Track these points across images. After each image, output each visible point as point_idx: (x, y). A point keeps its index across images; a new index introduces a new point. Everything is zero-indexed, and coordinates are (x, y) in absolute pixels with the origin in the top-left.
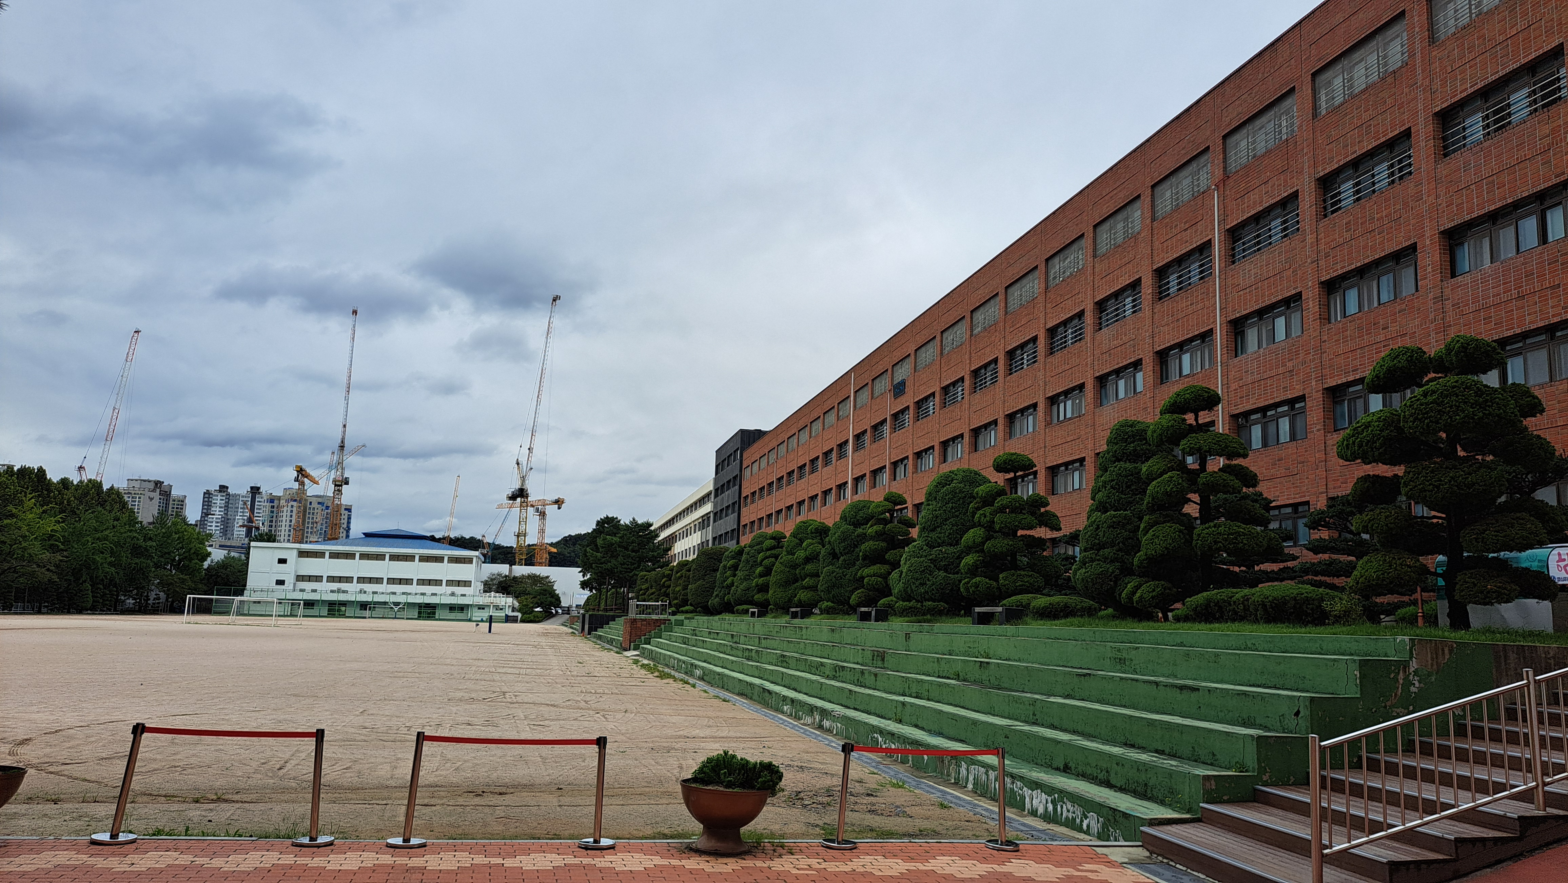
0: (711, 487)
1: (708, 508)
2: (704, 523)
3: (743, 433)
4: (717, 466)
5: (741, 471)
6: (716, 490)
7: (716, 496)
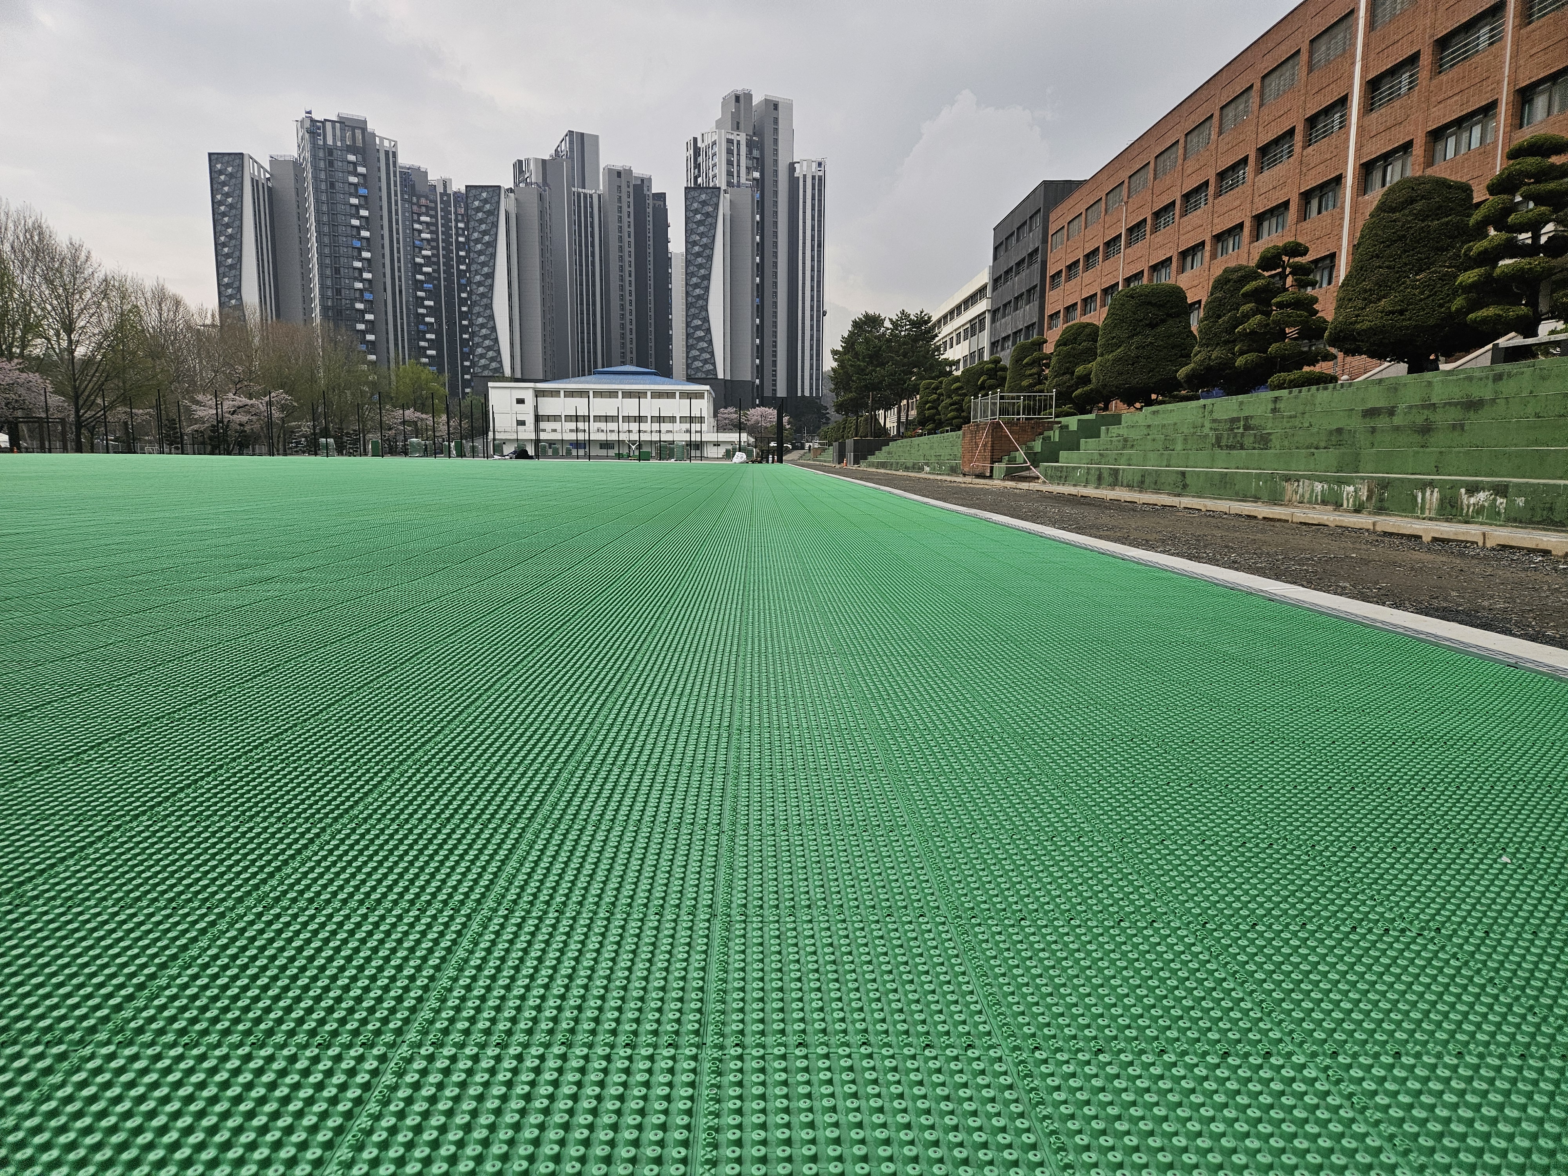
0: (984, 278)
1: (982, 306)
2: (975, 327)
3: (1047, 185)
4: (996, 249)
5: (1045, 241)
6: (996, 281)
7: (994, 289)
